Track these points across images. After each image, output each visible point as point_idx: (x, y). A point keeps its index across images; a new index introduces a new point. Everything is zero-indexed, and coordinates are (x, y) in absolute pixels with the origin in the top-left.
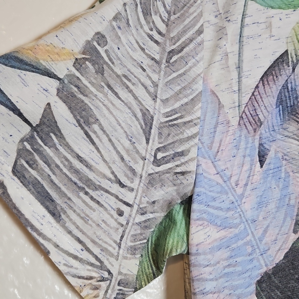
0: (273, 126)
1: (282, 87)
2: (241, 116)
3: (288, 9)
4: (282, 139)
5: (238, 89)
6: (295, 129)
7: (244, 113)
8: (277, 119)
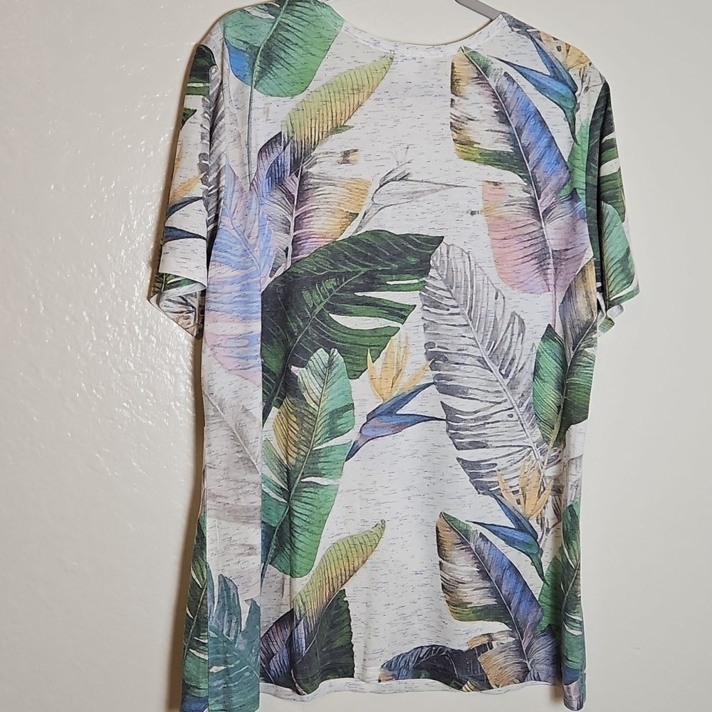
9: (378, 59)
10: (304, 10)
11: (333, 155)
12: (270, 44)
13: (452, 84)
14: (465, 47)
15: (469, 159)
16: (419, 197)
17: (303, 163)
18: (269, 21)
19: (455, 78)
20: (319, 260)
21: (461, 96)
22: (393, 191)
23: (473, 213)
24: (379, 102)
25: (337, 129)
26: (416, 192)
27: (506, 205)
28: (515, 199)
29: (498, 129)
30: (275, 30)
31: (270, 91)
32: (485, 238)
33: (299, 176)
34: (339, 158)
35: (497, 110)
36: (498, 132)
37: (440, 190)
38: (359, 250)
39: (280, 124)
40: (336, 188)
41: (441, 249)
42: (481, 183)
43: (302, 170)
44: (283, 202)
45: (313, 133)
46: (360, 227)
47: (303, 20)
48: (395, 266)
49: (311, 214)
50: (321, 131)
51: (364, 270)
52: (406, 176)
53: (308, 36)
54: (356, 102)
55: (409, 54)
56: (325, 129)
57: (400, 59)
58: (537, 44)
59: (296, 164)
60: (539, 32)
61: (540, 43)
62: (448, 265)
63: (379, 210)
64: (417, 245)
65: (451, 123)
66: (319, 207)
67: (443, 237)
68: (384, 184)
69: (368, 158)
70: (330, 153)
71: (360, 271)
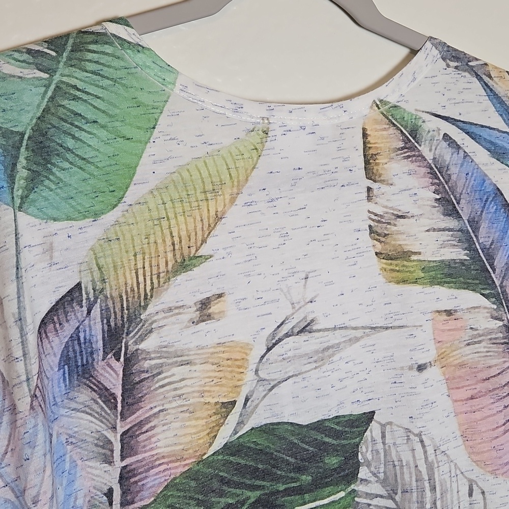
0: (54, 398)
1: (70, 338)
2: (34, 394)
3: (84, 219)
4: (67, 414)
5: (22, 355)
6: (87, 398)
7: (38, 388)
8: (59, 387)
9: (242, 135)
10: (104, 59)
11: (181, 310)
12: (43, 126)
13: (367, 162)
14: (381, 101)
15: (404, 281)
16: (333, 355)
17: (128, 334)
18: (37, 82)
19: (371, 152)
20: (175, 500)
21: (382, 181)
22: (290, 354)
23: (421, 368)
24: (251, 209)
25: (184, 264)
26: (328, 348)
27: (468, 344)
28: (481, 332)
29: (443, 225)
30: (52, 98)
31: (51, 212)
32: (445, 404)
33: (122, 359)
34: (193, 313)
35: (438, 197)
36: (444, 230)
37: (362, 337)
38: (243, 462)
39: (76, 269)
40: (193, 368)
41: (371, 433)
42: (429, 316)
43: (126, 348)
44: (95, 407)
45: (141, 279)
46: (241, 423)
47: (103, 76)
48: (306, 478)
49: (152, 424)
50: (155, 271)
51: (253, 495)
52: (309, 324)
53: (115, 106)
54: (212, 213)
55: (293, 121)
56: (163, 268)
57: (279, 132)
58: (486, 85)
59: (113, 337)
60: (486, 64)
61: (490, 83)
62: (385, 456)
63: (270, 390)
64: (337, 435)
65: (370, 226)
66: (166, 406)
67: (373, 412)
68: (275, 345)
69: (243, 304)
70: (177, 308)
71: (248, 498)
